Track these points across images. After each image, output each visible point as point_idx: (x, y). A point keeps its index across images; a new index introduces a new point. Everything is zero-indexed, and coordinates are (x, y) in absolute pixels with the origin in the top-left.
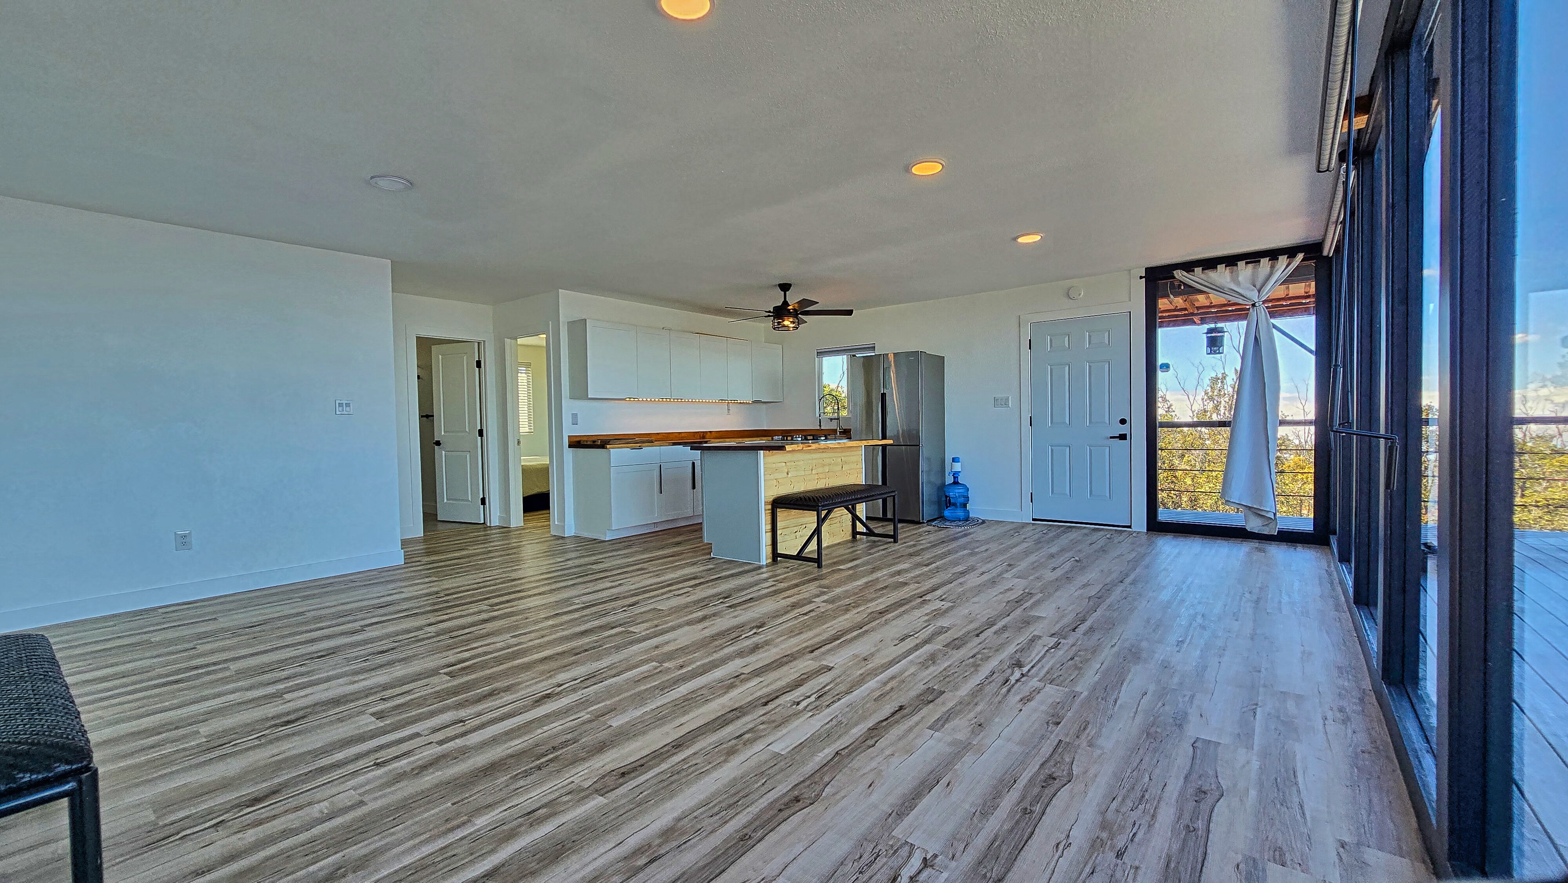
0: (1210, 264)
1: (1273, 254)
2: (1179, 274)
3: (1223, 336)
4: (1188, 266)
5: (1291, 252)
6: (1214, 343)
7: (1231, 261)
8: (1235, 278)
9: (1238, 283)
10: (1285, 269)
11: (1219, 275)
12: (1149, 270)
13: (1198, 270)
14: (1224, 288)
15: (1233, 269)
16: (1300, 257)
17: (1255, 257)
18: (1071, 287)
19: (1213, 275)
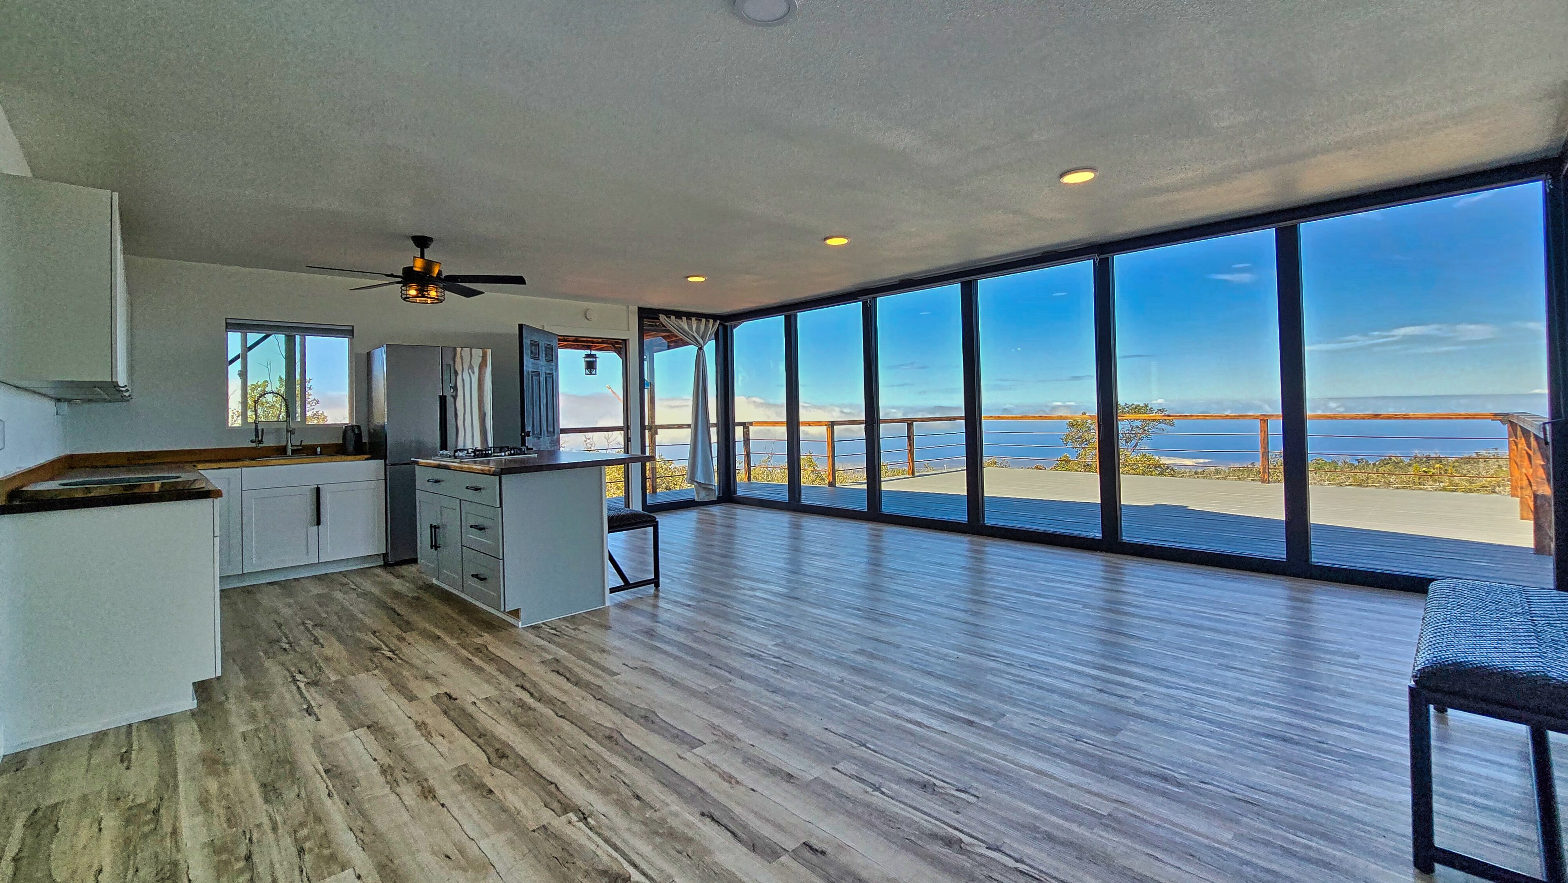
0: (679, 315)
1: (708, 317)
2: (662, 317)
3: (596, 361)
4: (668, 313)
5: (715, 317)
6: (591, 366)
7: (689, 315)
8: (691, 328)
9: (693, 331)
10: (713, 327)
11: (684, 323)
12: (640, 309)
13: (673, 317)
14: (688, 333)
15: (689, 321)
16: (718, 322)
17: (699, 316)
18: (588, 309)
19: (681, 323)
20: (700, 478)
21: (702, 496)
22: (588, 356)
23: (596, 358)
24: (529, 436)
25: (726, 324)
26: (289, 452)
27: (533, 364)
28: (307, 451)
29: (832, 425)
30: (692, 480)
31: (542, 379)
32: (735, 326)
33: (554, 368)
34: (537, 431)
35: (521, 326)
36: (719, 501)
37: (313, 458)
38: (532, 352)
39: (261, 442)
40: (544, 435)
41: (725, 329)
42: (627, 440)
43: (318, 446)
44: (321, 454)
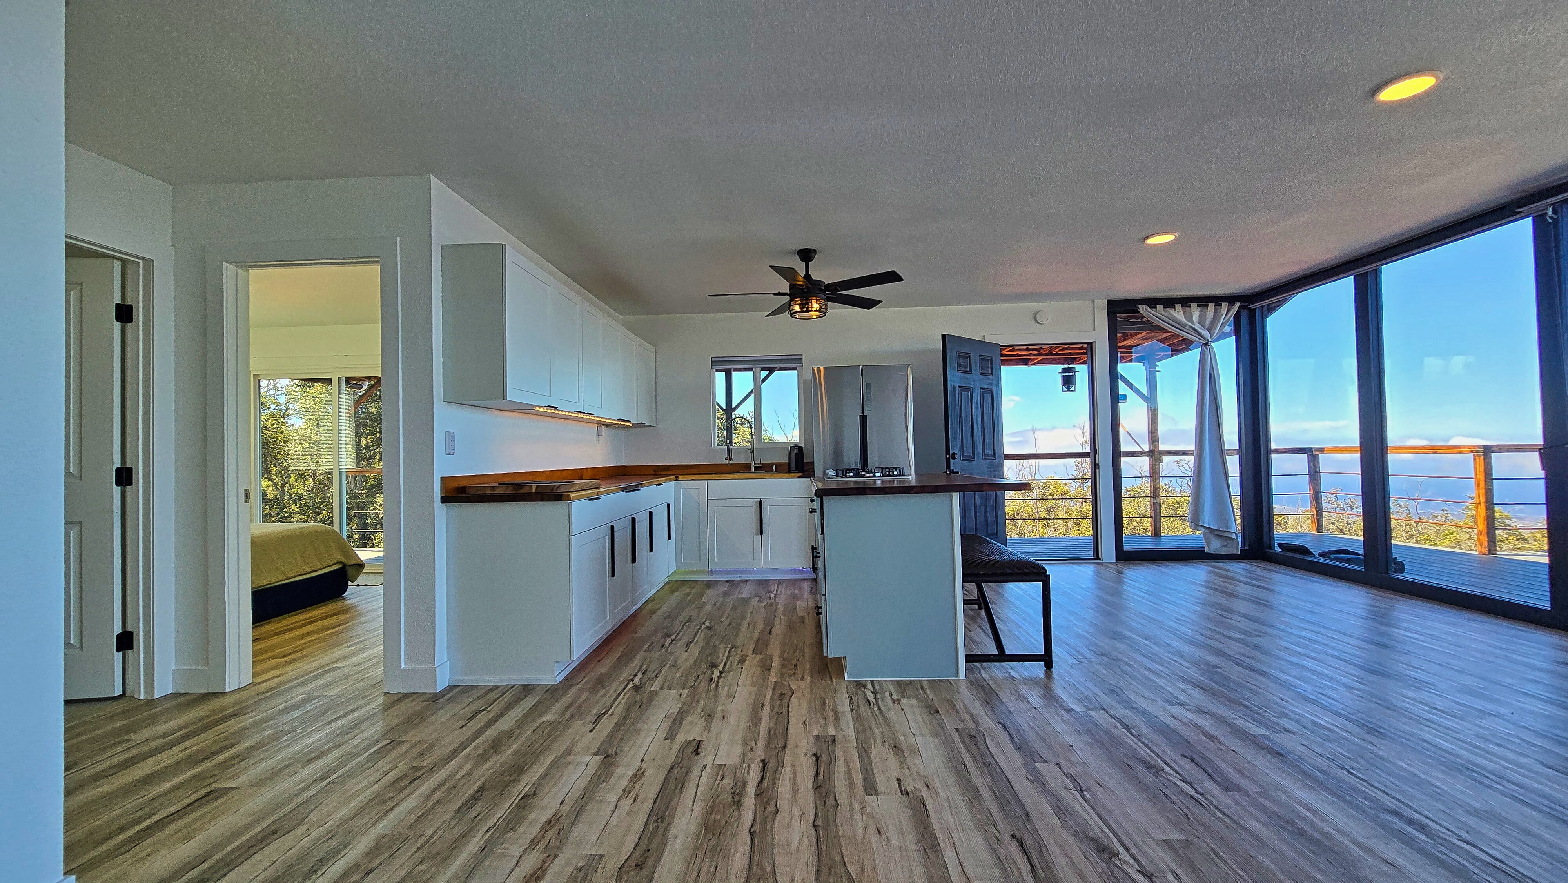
0: (1169, 302)
1: (1218, 300)
2: (1143, 309)
3: (1075, 375)
4: (1152, 302)
5: (1231, 299)
6: (1068, 382)
7: (1186, 302)
8: (1190, 318)
9: (1193, 323)
10: (1227, 314)
11: (1178, 313)
12: (1110, 302)
13: (1160, 307)
14: (1184, 326)
15: (1187, 309)
16: (1238, 304)
17: (1203, 301)
18: (1037, 313)
19: (1173, 313)
20: (1208, 519)
21: (1215, 546)
22: (1064, 370)
23: (1075, 372)
24: (954, 458)
25: (1253, 306)
26: (753, 470)
27: (962, 378)
28: (764, 469)
29: (1488, 451)
30: (1196, 523)
31: (976, 395)
32: (1271, 309)
33: (994, 382)
34: (968, 452)
35: (944, 337)
36: (1244, 556)
37: (768, 475)
38: (960, 365)
39: (731, 459)
40: (978, 456)
41: (1252, 313)
42: (1095, 467)
43: (773, 464)
44: (776, 471)
